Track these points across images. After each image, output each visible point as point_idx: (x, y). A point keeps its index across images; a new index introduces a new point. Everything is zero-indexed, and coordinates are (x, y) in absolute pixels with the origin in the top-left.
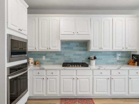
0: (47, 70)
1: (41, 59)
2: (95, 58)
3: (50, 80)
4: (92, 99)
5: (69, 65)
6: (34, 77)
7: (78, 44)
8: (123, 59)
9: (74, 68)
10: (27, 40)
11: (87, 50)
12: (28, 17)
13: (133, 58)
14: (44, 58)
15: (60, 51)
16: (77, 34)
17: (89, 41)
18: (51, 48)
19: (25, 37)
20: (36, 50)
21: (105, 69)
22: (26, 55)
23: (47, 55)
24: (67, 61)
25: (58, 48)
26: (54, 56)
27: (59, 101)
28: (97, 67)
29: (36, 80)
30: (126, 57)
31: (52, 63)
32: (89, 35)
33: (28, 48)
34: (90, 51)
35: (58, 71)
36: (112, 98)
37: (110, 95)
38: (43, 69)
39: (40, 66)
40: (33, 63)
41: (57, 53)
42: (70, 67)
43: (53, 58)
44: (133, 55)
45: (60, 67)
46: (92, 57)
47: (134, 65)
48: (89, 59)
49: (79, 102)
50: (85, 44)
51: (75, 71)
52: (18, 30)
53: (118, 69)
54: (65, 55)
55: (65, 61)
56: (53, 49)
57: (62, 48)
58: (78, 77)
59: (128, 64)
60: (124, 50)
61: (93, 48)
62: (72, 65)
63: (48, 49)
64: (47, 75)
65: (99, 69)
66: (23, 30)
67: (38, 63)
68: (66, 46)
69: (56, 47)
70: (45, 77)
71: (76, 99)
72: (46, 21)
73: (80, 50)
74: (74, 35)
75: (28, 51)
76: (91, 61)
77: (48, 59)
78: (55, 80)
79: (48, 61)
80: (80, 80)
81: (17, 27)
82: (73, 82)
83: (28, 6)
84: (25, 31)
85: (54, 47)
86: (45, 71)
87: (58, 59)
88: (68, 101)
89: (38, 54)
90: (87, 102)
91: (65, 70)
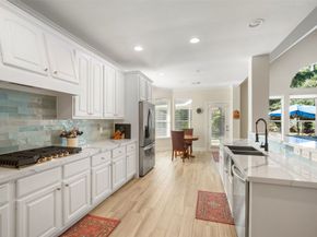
2: (79, 133)
8: (107, 131)
16: (54, 74)
34: (73, 117)
47: (121, 138)
58: (66, 181)
59: (112, 138)
61: (79, 111)
65: (100, 152)
74: (46, 75)
80: (72, 186)
82: (55, 199)
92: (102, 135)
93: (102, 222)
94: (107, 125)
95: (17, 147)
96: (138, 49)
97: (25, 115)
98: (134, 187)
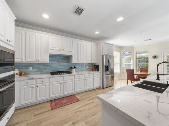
0: (37, 80)
1: (27, 70)
2: (75, 67)
3: (40, 88)
4: (74, 95)
5: (57, 73)
6: (21, 87)
7: (63, 58)
8: (90, 67)
9: (61, 75)
10: (14, 52)
11: (69, 62)
12: (15, 29)
13: (94, 67)
14: (31, 69)
15: (48, 62)
16: (63, 50)
17: (71, 55)
18: (40, 60)
19: (12, 49)
20: (23, 61)
21: (82, 74)
22: (13, 67)
23: (34, 66)
24: (54, 70)
25: (47, 60)
26: (42, 67)
27: (49, 103)
28: (77, 73)
29: (24, 90)
30: (91, 66)
31: (40, 73)
32: (72, 52)
33: (15, 59)
34: (72, 62)
35: (48, 79)
36: (86, 92)
37: (84, 90)
38: (33, 79)
39: (27, 77)
40: (18, 74)
41: (45, 64)
42: (58, 75)
43: (41, 69)
44: (95, 65)
45: (49, 75)
46: (73, 66)
47: (95, 70)
48: (71, 68)
49: (65, 99)
50: (68, 58)
51: (62, 77)
52: (5, 41)
53: (89, 73)
54: (52, 66)
55: (52, 70)
56: (41, 61)
57: (49, 60)
58: (64, 81)
59: (92, 70)
60: (91, 62)
61: (74, 60)
62: (60, 73)
63: (37, 61)
64: (37, 83)
65: (78, 74)
66: (11, 41)
67: (24, 74)
68: (53, 59)
69: (44, 59)
70: (34, 86)
71: (63, 97)
72: (35, 36)
73: (64, 62)
74: (61, 51)
75: (15, 62)
76: (73, 70)
77: (36, 70)
78: (45, 86)
79: (35, 72)
80: (66, 83)
81: (3, 36)
82: (60, 86)
83: (15, 18)
84: (12, 42)
85: (43, 59)
86: (34, 81)
87: (45, 69)
88: (57, 101)
89: (24, 65)
90: (71, 98)
91: (55, 77)
92: (87, 69)
93: (75, 98)
94: (90, 65)
95: (58, 70)
96: (97, 33)
97: (60, 62)
98: (97, 91)
